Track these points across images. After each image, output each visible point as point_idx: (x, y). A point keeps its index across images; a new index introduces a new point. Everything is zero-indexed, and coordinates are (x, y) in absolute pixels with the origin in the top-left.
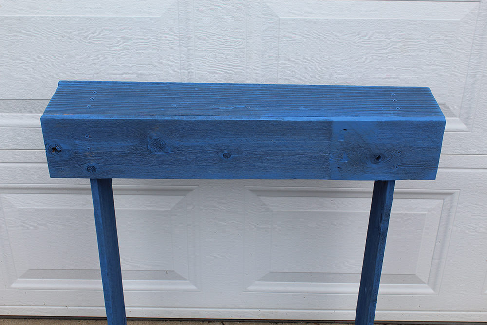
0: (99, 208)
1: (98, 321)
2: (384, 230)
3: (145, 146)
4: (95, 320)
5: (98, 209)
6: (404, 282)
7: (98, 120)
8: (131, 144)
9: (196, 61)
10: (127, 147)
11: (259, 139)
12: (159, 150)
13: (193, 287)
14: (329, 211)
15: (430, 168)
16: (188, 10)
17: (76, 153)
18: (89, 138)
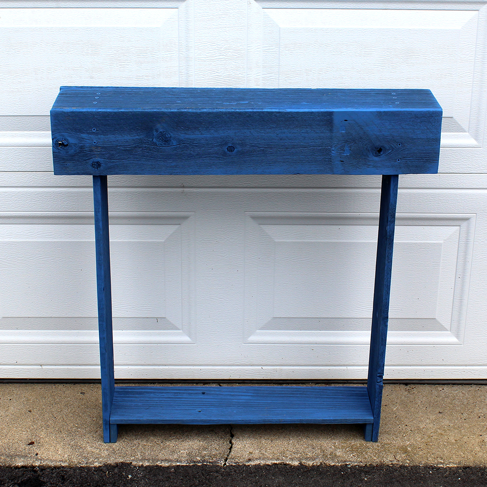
0: (100, 210)
1: (76, 385)
2: (391, 233)
3: (151, 139)
4: (73, 384)
5: (99, 212)
6: (423, 328)
7: (106, 112)
8: (137, 137)
9: (196, 72)
10: (133, 140)
11: (262, 132)
12: (165, 144)
13: (186, 339)
14: (337, 241)
15: (432, 161)
16: (188, 19)
17: (82, 147)
18: (97, 131)
